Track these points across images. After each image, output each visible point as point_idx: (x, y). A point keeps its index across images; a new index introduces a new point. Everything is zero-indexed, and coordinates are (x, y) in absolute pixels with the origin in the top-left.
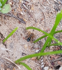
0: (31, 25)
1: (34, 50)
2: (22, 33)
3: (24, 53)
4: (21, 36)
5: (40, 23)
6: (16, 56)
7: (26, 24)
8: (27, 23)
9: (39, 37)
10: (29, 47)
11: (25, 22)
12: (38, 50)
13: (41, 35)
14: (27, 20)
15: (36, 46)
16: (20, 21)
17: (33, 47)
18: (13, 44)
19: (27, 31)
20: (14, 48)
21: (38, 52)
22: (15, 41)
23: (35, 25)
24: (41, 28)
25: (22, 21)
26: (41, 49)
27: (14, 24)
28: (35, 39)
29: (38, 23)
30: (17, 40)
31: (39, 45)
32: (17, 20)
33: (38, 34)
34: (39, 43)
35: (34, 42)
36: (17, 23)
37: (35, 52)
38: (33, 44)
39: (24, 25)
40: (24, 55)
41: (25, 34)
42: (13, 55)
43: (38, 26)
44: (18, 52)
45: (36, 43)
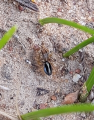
0: (51, 11)
1: (67, 77)
3: (42, 90)
4: (28, 43)
5: (75, 4)
9: (75, 40)
11: (35, 6)
13: (80, 34)
16: (21, 4)
17: (63, 69)
18: (9, 68)
19: (42, 28)
20: (15, 78)
21: (78, 81)
22: (15, 58)
23: (62, 11)
24: (79, 15)
25: (27, 5)
26: (86, 72)
27: (8, 13)
28: (67, 46)
29: (69, 4)
30: (18, 56)
31: (80, 62)
32: (14, 3)
33: (73, 32)
34: (78, 57)
35: (64, 54)
36: (14, 11)
37: (71, 81)
38: (63, 60)
39: (32, 13)
40: (42, 95)
41: (38, 37)
42: (12, 98)
43: (69, 12)
44: (26, 88)
45: (72, 58)
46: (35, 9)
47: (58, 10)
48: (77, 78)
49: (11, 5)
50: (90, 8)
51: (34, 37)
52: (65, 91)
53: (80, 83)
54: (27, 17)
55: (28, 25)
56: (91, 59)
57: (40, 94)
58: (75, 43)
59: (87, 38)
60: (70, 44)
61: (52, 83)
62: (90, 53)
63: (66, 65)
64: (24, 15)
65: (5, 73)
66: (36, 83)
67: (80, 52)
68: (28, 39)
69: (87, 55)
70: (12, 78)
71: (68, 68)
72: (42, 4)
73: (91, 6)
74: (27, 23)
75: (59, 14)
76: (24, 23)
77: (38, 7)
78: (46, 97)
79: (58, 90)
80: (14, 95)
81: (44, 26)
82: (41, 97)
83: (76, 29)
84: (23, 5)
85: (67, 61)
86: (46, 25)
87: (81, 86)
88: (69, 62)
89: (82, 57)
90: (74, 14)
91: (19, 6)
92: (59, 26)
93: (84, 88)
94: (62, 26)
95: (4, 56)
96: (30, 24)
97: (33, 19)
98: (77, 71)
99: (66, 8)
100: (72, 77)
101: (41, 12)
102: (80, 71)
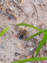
0: (22, 20)
2: (13, 30)
3: (17, 53)
4: (12, 34)
5: (32, 18)
6: (9, 57)
7: (16, 20)
8: (18, 19)
9: (32, 33)
11: (15, 18)
12: (33, 48)
13: (34, 31)
14: (17, 16)
15: (30, 43)
16: (10, 17)
17: (26, 45)
18: (4, 44)
19: (18, 27)
20: (6, 48)
21: (32, 51)
22: (6, 40)
24: (34, 23)
25: (12, 17)
26: (36, 47)
27: (4, 21)
28: (28, 35)
29: (30, 18)
30: (8, 39)
31: (33, 43)
32: (7, 16)
33: (31, 30)
34: (33, 40)
35: (27, 39)
36: (7, 20)
37: (29, 51)
38: (26, 41)
39: (14, 21)
40: (17, 56)
41: (16, 31)
42: (5, 56)
43: (30, 21)
44: (11, 52)
45: (30, 41)
47: (25, 20)
48: (32, 49)
53: (33, 51)
55: (12, 26)
56: (38, 41)
59: (37, 33)
60: (30, 35)
61: (22, 51)
62: (38, 39)
63: (28, 44)
64: (11, 22)
65: (2, 46)
66: (15, 51)
67: (34, 38)
73: (39, 19)
74: (12, 25)
75: (26, 22)
79: (24, 54)
83: (32, 28)
84: (11, 18)
86: (20, 26)
89: (35, 40)
90: (32, 22)
91: (9, 18)
92: (25, 27)
94: (26, 27)
95: (2, 39)
97: (15, 23)
98: (32, 46)
99: (28, 20)
100: (30, 49)
101: (18, 21)
102: (33, 46)
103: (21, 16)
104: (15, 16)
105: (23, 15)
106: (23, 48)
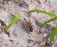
0: (34, 7)
1: (41, 35)
3: (31, 40)
5: (45, 4)
6: (22, 44)
8: (30, 6)
10: (36, 32)
12: (46, 35)
13: (47, 17)
14: (29, 2)
17: (40, 32)
18: (16, 31)
19: (30, 14)
20: (19, 36)
21: (46, 37)
23: (39, 7)
24: (46, 9)
25: (24, 4)
26: (50, 33)
27: (15, 8)
28: (41, 22)
29: (42, 4)
30: (20, 26)
32: (18, 3)
33: (44, 16)
34: (46, 26)
35: (40, 25)
36: (18, 7)
37: (43, 37)
38: (39, 28)
39: (26, 8)
40: (31, 42)
41: (29, 18)
42: (18, 44)
43: (42, 7)
44: (24, 39)
46: (28, 6)
47: (37, 6)
49: (17, 4)
50: (51, 6)
51: (27, 18)
52: (40, 41)
53: (47, 37)
54: (24, 10)
55: (24, 13)
56: (52, 27)
57: (30, 42)
58: (45, 20)
59: (50, 19)
60: (42, 21)
61: (35, 37)
62: (51, 25)
63: (41, 30)
64: (23, 9)
65: (15, 33)
66: (28, 37)
67: (47, 24)
68: (25, 19)
69: (50, 26)
70: (18, 35)
71: (42, 31)
72: (30, 4)
74: (24, 12)
75: (38, 8)
76: (23, 12)
77: (29, 5)
78: (32, 43)
79: (37, 40)
80: (19, 42)
81: (31, 14)
82: (30, 43)
85: (41, 28)
86: (32, 13)
87: (47, 39)
88: (42, 29)
89: (48, 26)
90: (44, 8)
91: (20, 5)
92: (38, 13)
93: (49, 39)
94: (39, 13)
95: (14, 26)
96: (25, 12)
97: (27, 10)
98: (45, 32)
99: (41, 6)
100: (43, 35)
101: (30, 7)
102: (47, 32)
103: (33, 2)
104: (27, 3)
105: (35, 1)
106: (37, 35)
